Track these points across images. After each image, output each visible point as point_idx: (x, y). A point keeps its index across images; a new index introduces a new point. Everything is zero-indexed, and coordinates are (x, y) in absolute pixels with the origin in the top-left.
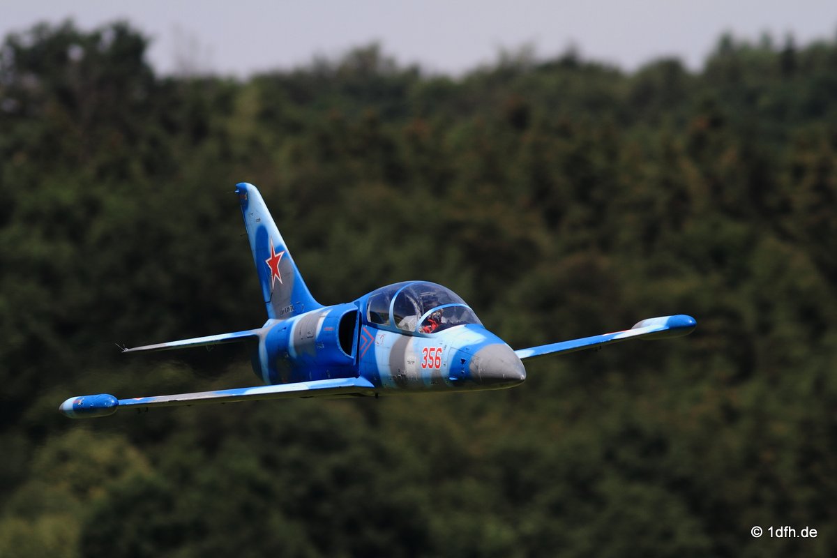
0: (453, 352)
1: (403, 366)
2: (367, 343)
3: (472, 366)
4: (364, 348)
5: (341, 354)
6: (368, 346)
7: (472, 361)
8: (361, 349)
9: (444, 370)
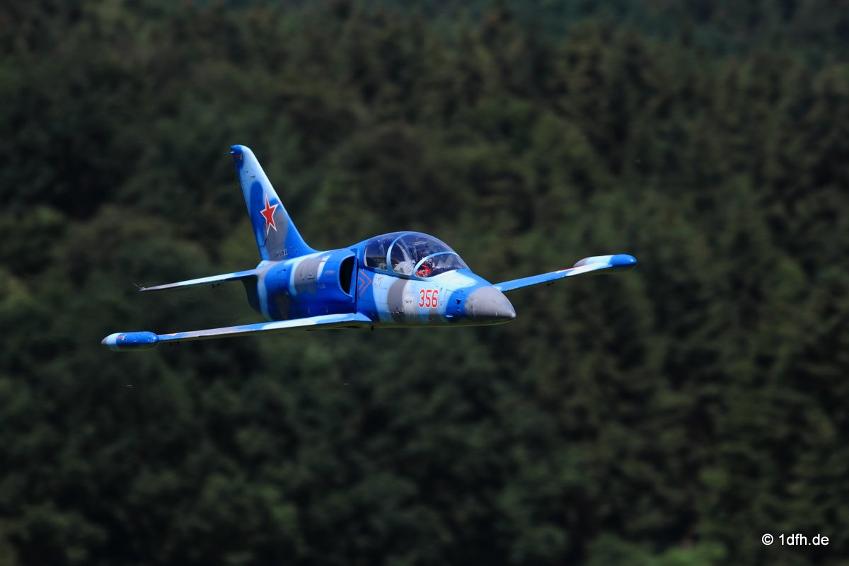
0: (449, 294)
1: (400, 304)
2: (365, 285)
3: (467, 306)
4: (362, 289)
5: (341, 294)
6: (366, 287)
7: (467, 301)
8: (359, 289)
9: (441, 309)
